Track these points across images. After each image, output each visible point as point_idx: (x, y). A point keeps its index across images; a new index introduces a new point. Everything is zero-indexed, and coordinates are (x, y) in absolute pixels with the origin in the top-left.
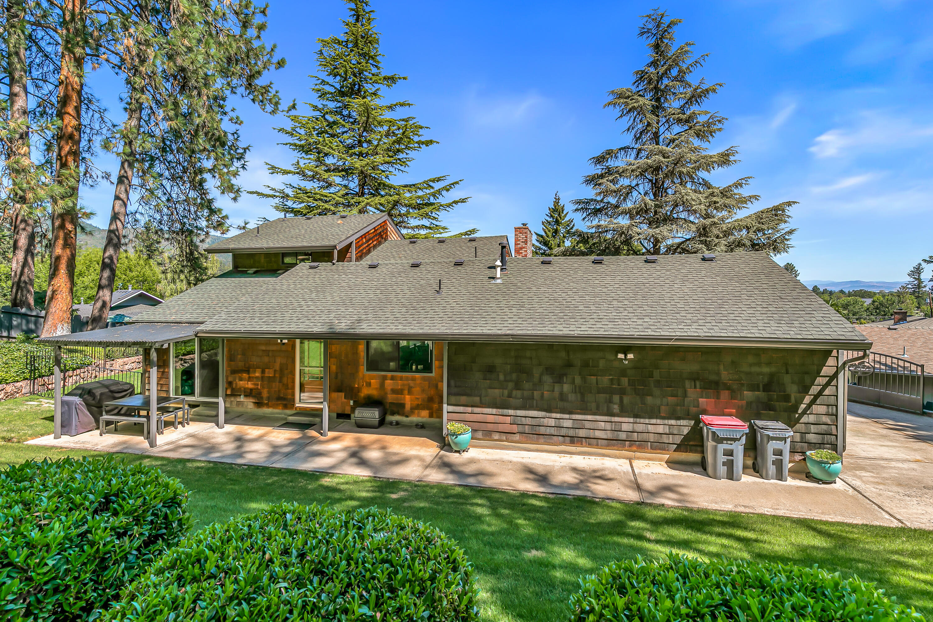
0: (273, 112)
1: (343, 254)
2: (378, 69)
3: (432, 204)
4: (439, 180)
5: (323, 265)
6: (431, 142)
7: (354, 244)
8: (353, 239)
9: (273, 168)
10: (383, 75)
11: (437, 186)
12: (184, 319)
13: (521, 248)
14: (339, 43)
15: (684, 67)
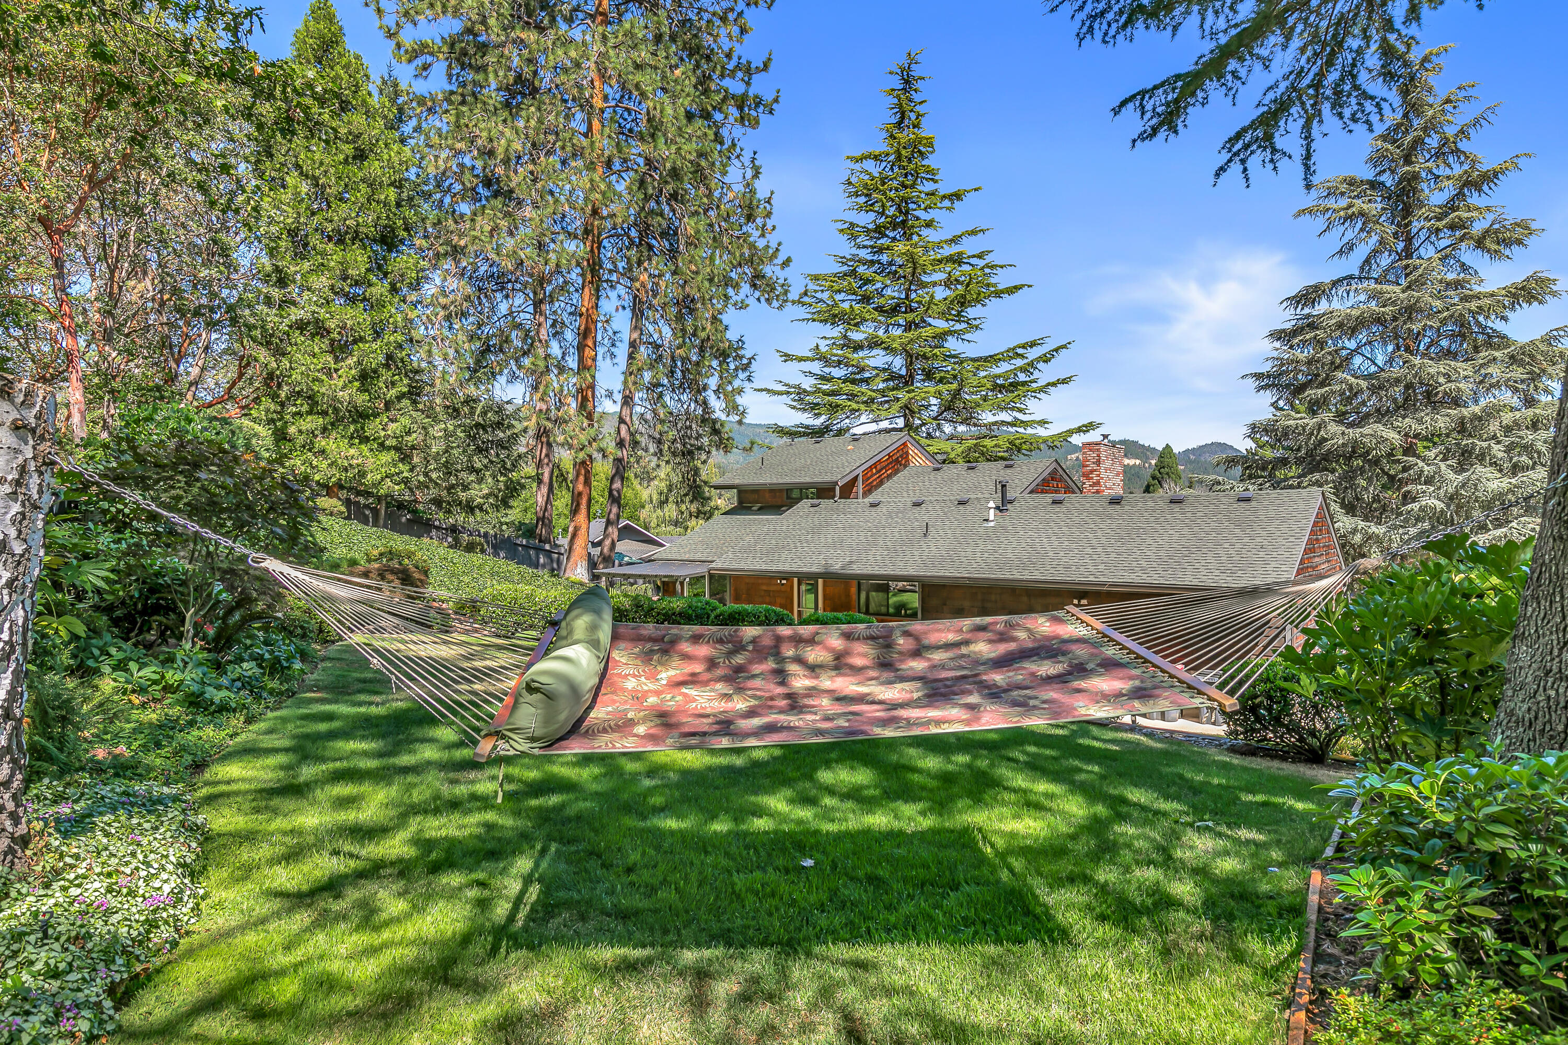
0: (781, 307)
1: (847, 491)
2: (936, 181)
3: (1024, 384)
4: (1033, 344)
5: (825, 503)
6: (1017, 288)
7: (860, 478)
8: (859, 471)
9: (786, 355)
10: (942, 193)
11: (1033, 354)
12: (697, 557)
13: (1092, 471)
14: (876, 158)
15: (1450, 131)
